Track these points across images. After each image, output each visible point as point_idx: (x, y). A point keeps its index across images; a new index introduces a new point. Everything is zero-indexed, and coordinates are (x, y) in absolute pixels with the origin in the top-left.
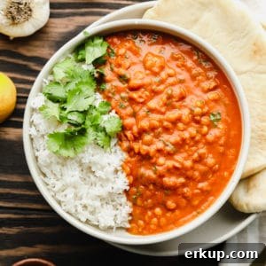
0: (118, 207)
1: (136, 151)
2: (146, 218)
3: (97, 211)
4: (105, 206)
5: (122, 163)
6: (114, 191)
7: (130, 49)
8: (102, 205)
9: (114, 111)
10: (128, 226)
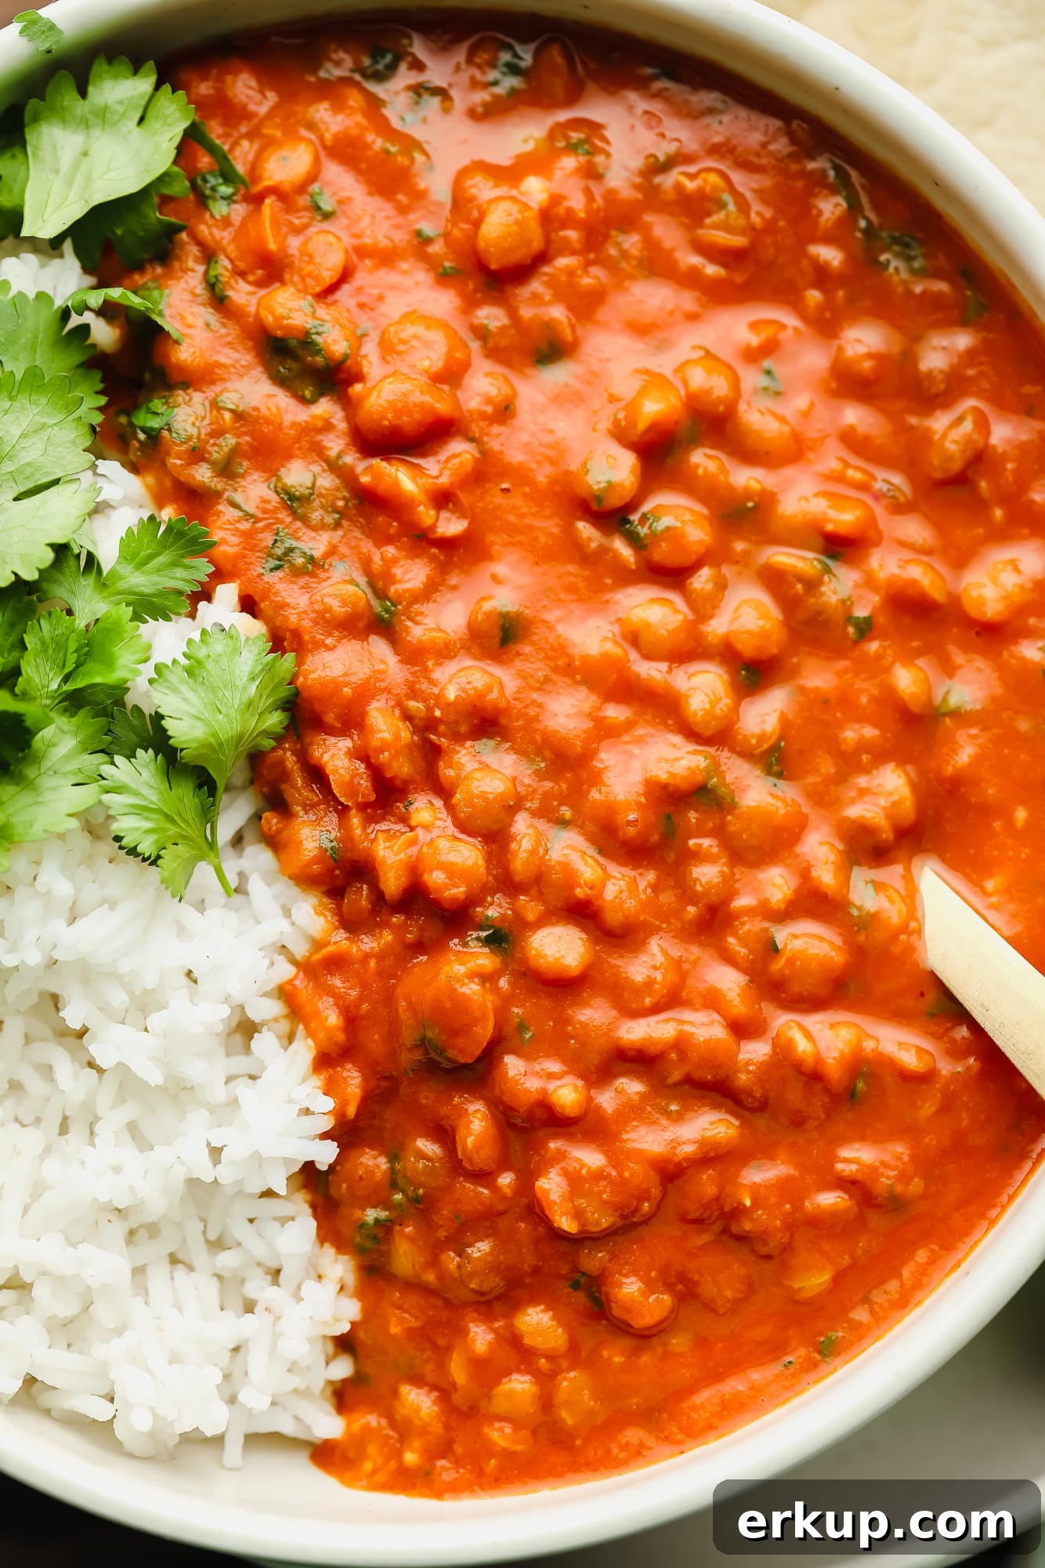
0: (258, 1288)
1: (392, 882)
2: (458, 1371)
3: (104, 1314)
4: (159, 1277)
5: (285, 971)
6: (226, 1174)
7: (346, 151)
8: (139, 1271)
9: (227, 594)
10: (329, 1426)
